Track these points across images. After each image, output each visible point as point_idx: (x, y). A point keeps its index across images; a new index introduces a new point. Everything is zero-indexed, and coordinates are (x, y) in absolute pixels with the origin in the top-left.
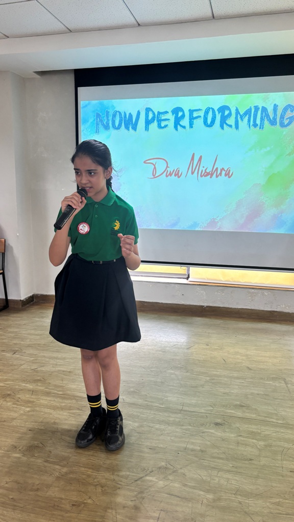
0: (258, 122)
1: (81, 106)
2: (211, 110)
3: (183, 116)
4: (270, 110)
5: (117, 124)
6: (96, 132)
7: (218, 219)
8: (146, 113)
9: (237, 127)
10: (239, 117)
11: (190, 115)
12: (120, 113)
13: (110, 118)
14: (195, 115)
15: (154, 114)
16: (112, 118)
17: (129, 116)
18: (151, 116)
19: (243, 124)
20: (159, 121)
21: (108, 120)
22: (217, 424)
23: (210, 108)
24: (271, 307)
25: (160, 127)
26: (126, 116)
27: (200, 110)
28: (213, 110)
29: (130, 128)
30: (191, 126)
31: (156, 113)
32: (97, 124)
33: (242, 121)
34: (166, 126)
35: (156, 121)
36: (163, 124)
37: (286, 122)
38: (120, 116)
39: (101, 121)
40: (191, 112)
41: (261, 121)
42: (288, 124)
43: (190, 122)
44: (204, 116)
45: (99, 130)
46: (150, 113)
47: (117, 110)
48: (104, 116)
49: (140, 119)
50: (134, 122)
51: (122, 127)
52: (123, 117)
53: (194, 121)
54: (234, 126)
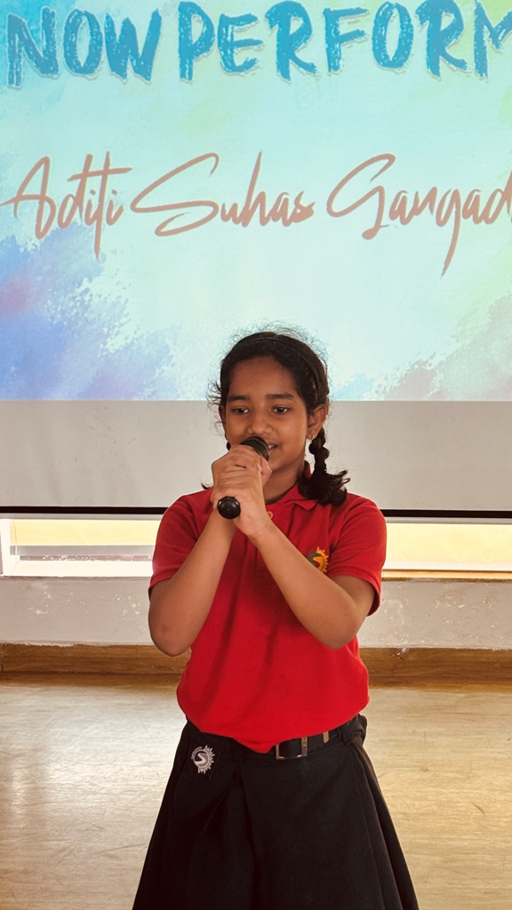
2: (395, 12)
3: (306, 31)
5: (82, 55)
6: (11, 81)
7: (435, 362)
8: (181, 20)
9: (482, 67)
10: (486, 35)
11: (328, 29)
12: (92, 20)
13: (59, 34)
14: (345, 27)
15: (208, 22)
16: (66, 37)
17: (123, 30)
18: (197, 29)
19: (501, 57)
20: (228, 47)
21: (51, 41)
23: (391, 6)
25: (229, 66)
26: (113, 27)
27: (359, 11)
28: (403, 12)
29: (130, 71)
30: (333, 64)
31: (216, 24)
32: (13, 56)
33: (497, 47)
34: (249, 65)
35: (215, 48)
36: (240, 57)
38: (91, 28)
39: (28, 45)
40: (332, 17)
43: (328, 50)
44: (375, 31)
45: (18, 73)
46: (194, 21)
47: (82, 10)
48: (35, 27)
49: (162, 41)
50: (140, 52)
51: (101, 65)
52: (103, 31)
53: (342, 48)
54: (471, 64)
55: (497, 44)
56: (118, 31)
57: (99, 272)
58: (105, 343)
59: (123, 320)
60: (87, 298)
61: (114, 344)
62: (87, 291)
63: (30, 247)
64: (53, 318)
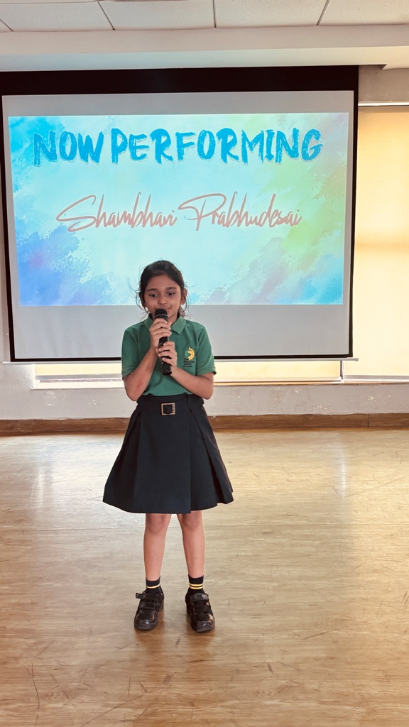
0: (274, 152)
1: (10, 124)
2: (207, 134)
3: (168, 142)
4: (289, 135)
5: (68, 151)
6: (35, 163)
7: (226, 288)
8: (112, 136)
9: (245, 159)
10: (247, 145)
11: (178, 141)
12: (72, 136)
13: (57, 142)
14: (185, 140)
15: (124, 137)
16: (60, 143)
17: (86, 140)
18: (120, 141)
19: (253, 155)
20: (134, 149)
21: (54, 145)
22: (265, 533)
23: (206, 132)
24: (305, 410)
25: (134, 157)
26: (82, 139)
27: (191, 134)
28: (211, 134)
29: (89, 158)
30: (180, 156)
31: (128, 139)
32: (37, 152)
34: (143, 156)
35: (128, 148)
36: (139, 153)
37: (310, 153)
38: (72, 139)
39: (43, 147)
40: (180, 136)
41: (277, 151)
42: (313, 156)
43: (178, 151)
44: (199, 143)
45: (39, 159)
46: (118, 137)
47: (68, 131)
48: (47, 140)
49: (104, 145)
50: (94, 150)
51: (76, 156)
52: (77, 140)
53: (185, 150)
54: (241, 158)
55: (252, 149)
56: (84, 142)
57: (76, 248)
58: (79, 280)
59: (88, 269)
60: (71, 260)
61: (83, 280)
62: (71, 256)
63: (45, 237)
64: (55, 269)
